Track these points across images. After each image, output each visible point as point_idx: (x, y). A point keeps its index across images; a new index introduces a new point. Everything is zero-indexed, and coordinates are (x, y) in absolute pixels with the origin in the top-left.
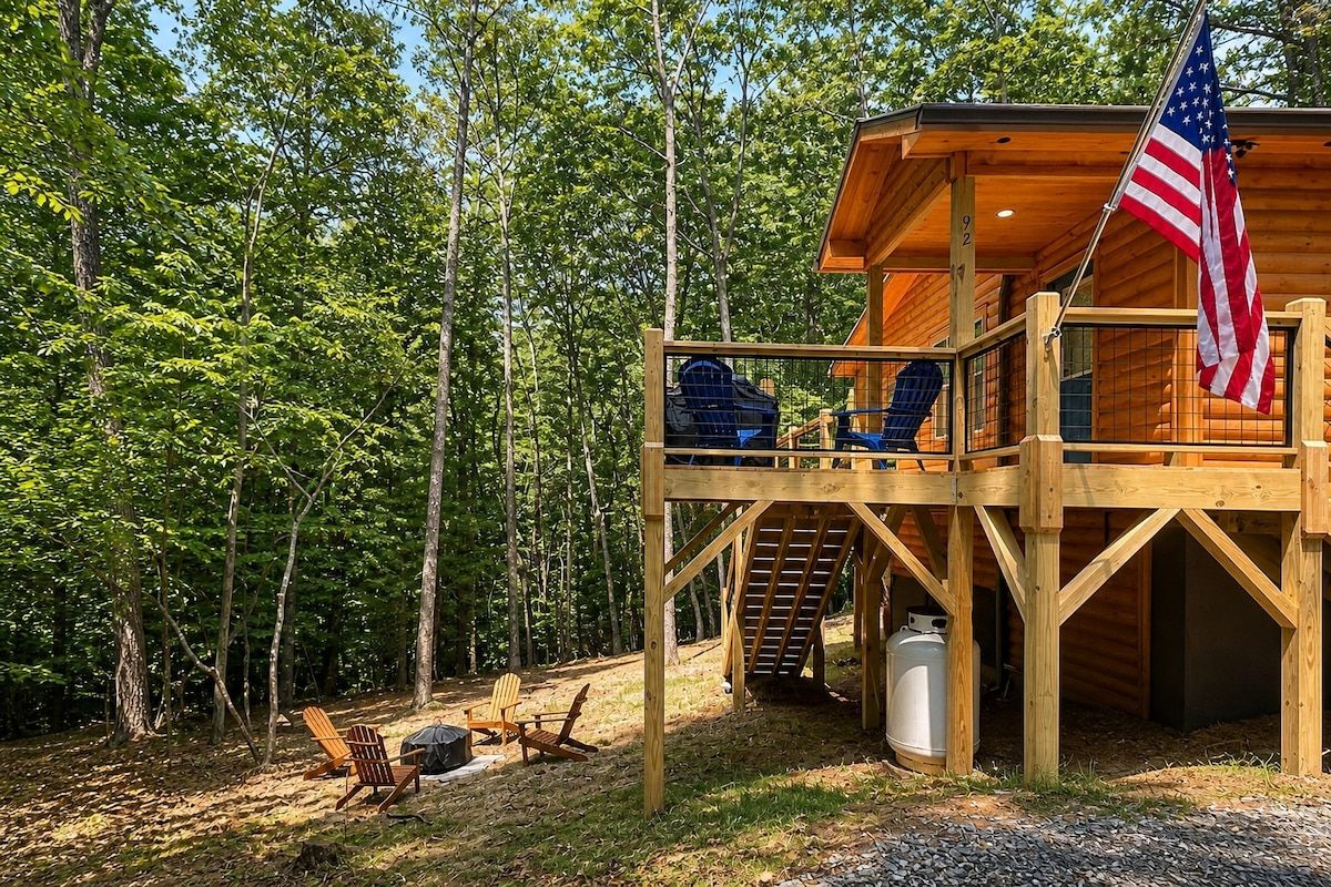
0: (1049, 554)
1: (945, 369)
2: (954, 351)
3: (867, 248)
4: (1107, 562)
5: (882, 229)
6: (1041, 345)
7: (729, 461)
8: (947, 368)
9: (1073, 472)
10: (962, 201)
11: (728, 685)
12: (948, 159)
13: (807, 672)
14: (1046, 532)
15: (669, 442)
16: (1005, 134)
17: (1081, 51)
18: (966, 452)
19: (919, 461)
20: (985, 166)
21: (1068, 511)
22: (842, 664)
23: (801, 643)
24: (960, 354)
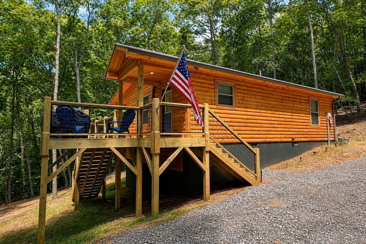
0: (157, 159)
1: (136, 112)
2: (138, 108)
3: (119, 75)
4: (169, 160)
5: (122, 72)
6: (155, 110)
7: (73, 137)
8: (137, 112)
9: (162, 140)
10: (141, 70)
11: (73, 203)
12: (137, 60)
13: (100, 194)
14: (156, 154)
15: (51, 132)
16: (150, 58)
17: (174, 31)
18: (141, 133)
19: (130, 136)
20: (146, 63)
21: (161, 149)
22: (111, 190)
23: (98, 185)
24: (140, 109)
